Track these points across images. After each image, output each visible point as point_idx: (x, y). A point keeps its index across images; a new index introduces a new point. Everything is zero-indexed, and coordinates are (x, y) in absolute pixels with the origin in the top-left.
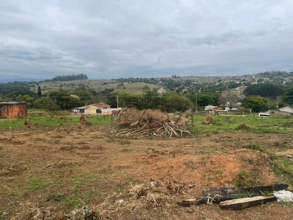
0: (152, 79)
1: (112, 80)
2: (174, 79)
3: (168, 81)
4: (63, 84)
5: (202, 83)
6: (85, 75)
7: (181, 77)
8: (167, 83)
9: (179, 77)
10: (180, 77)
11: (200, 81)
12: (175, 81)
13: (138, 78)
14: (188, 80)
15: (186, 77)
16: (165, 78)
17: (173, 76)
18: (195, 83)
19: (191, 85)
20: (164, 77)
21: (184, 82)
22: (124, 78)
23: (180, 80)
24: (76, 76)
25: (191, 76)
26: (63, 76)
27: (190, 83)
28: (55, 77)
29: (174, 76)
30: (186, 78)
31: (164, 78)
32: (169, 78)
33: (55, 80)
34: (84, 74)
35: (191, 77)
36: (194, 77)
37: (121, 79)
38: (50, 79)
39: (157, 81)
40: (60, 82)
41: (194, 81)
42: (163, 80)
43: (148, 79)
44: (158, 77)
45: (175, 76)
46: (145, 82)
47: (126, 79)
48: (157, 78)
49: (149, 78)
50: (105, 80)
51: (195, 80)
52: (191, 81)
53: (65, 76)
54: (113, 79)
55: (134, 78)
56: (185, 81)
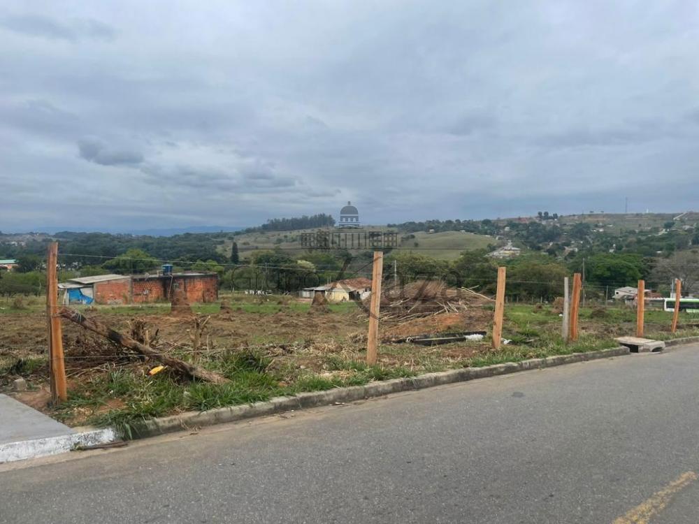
0: (486, 222)
1: (389, 226)
2: (544, 223)
3: (526, 227)
4: (283, 238)
5: (619, 231)
6: (330, 216)
7: (561, 216)
8: (524, 233)
9: (555, 216)
10: (559, 215)
11: (614, 224)
12: (544, 227)
13: (450, 222)
14: (581, 224)
15: (574, 215)
16: (520, 219)
17: (540, 214)
18: (598, 231)
19: (587, 237)
20: (517, 217)
21: (570, 228)
22: (417, 222)
23: (558, 225)
24: (311, 218)
25: (589, 213)
26: (284, 219)
27: (585, 230)
28: (266, 223)
29: (543, 215)
30: (576, 218)
31: (516, 219)
32: (530, 218)
33: (265, 228)
34: (327, 214)
35: (590, 216)
36: (597, 216)
37: (411, 223)
38: (257, 226)
39: (498, 228)
40: (276, 233)
41: (596, 226)
42: (512, 224)
43: (476, 222)
44: (502, 218)
45: (546, 214)
46: (467, 231)
47: (421, 224)
48: (499, 220)
49: (478, 220)
50: (373, 227)
51: (601, 224)
52: (587, 226)
53: (287, 220)
54: (392, 224)
55: (441, 221)
56: (571, 225)
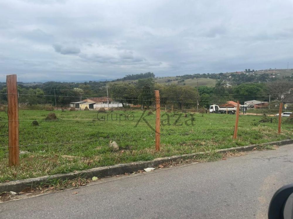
0: (221, 74)
1: (177, 77)
2: (247, 74)
3: (239, 76)
4: (131, 83)
5: (282, 77)
6: (153, 73)
7: (256, 71)
8: (238, 79)
9: (253, 71)
10: (255, 70)
11: (280, 74)
12: (247, 76)
13: (204, 74)
14: (264, 74)
15: (262, 70)
16: (237, 72)
17: (246, 70)
18: (272, 77)
19: (267, 80)
20: (236, 72)
21: (259, 76)
22: (189, 74)
23: (254, 75)
24: (144, 74)
25: (269, 69)
26: (133, 75)
27: (266, 77)
28: (125, 77)
29: (248, 70)
30: (263, 71)
31: (235, 73)
32: (242, 72)
33: (125, 79)
34: (151, 72)
35: (269, 70)
36: (273, 70)
37: (186, 75)
38: (121, 78)
39: (226, 76)
40: (129, 81)
41: (272, 75)
42: (233, 75)
43: (217, 74)
44: (228, 72)
45: (249, 70)
46: (210, 78)
47: (191, 76)
48: (227, 73)
50: (170, 77)
51: (274, 74)
52: (268, 75)
53: (134, 75)
55: (200, 74)
56: (260, 75)
